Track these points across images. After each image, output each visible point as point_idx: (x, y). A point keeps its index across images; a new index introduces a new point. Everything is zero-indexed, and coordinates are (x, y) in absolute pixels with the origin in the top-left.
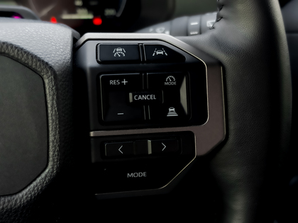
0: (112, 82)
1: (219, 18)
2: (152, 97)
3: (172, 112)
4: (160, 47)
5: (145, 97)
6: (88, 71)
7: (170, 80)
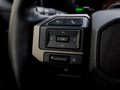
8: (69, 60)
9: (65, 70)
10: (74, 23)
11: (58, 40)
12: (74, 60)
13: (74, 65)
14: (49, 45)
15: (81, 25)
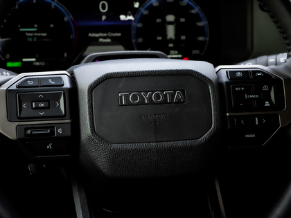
0: (236, 89)
1: (288, 57)
2: (257, 96)
3: (267, 104)
4: (259, 72)
5: (253, 96)
6: (225, 84)
7: (265, 88)
8: (53, 132)
9: (48, 147)
10: (53, 83)
11: (34, 107)
12: (60, 131)
13: (60, 138)
14: (23, 114)
15: (63, 85)
